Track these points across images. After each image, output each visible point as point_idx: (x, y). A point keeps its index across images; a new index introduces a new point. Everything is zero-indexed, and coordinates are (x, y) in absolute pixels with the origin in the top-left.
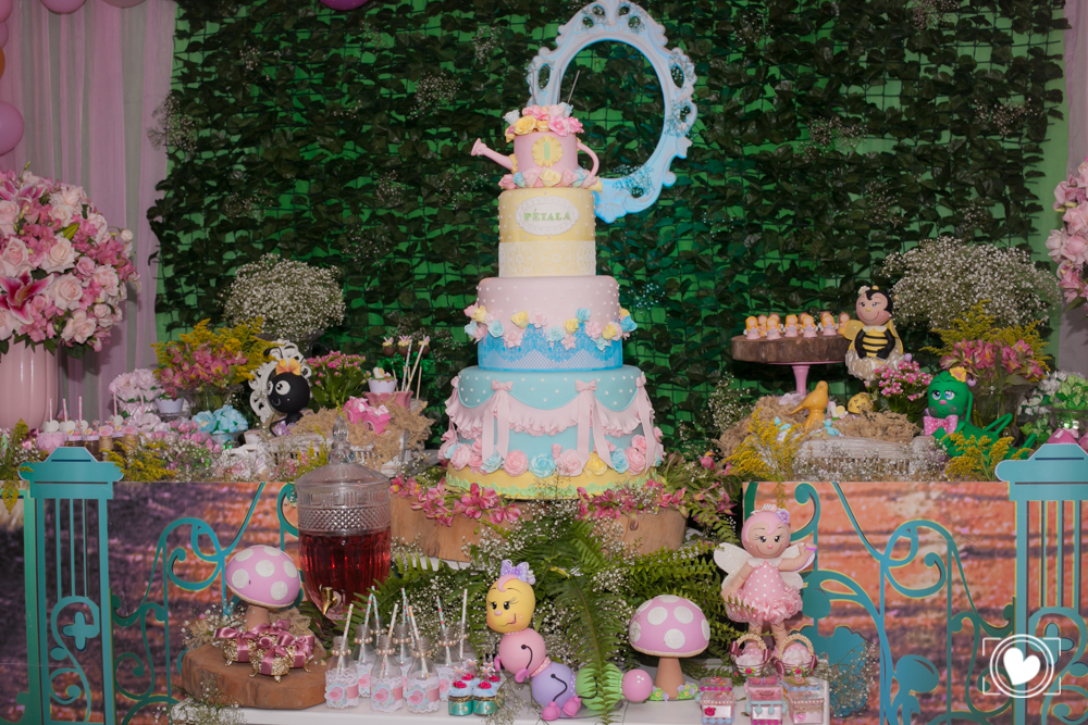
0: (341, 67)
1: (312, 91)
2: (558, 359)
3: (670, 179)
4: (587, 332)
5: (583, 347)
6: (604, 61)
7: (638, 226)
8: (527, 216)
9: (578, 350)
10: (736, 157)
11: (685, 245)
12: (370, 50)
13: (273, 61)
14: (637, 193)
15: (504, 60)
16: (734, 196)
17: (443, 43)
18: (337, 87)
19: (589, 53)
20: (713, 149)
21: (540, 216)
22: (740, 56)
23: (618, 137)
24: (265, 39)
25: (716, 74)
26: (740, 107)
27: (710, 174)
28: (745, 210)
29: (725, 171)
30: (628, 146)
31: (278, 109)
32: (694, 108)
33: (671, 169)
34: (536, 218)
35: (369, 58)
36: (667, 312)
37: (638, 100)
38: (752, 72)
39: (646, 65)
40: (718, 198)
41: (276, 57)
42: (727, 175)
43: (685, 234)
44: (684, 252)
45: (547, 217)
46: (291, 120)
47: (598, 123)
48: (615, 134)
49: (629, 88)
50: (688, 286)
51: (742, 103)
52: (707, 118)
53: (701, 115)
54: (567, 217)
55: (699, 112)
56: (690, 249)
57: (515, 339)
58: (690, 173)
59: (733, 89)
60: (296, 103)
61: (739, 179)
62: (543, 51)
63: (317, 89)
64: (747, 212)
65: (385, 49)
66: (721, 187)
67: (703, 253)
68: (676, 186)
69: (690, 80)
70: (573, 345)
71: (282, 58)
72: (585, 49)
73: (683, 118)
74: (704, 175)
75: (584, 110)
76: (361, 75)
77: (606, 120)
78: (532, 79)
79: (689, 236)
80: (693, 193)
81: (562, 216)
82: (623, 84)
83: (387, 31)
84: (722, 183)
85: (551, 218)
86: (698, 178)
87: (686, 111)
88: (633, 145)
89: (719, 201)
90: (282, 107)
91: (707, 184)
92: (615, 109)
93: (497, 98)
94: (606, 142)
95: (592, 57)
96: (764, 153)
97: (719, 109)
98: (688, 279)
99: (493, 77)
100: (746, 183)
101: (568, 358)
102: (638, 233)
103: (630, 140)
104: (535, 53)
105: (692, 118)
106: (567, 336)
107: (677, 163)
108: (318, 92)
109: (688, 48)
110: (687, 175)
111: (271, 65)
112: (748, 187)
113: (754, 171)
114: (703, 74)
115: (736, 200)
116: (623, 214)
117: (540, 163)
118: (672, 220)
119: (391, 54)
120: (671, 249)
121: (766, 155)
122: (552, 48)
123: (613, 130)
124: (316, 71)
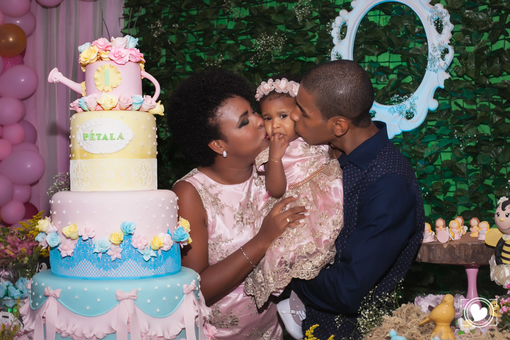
0: (215, 33)
1: (197, 50)
2: (106, 268)
3: (434, 105)
4: (133, 244)
5: (130, 257)
6: (389, 17)
7: (412, 141)
8: (85, 136)
9: (125, 260)
10: (483, 86)
11: (446, 156)
12: (232, 19)
13: (173, 30)
14: (409, 116)
15: (318, 21)
16: (482, 117)
17: (276, 11)
18: (212, 46)
19: (378, 12)
20: (467, 81)
21: (96, 137)
22: (485, 7)
23: (399, 75)
24: (171, 16)
25: (468, 22)
26: (487, 47)
27: (465, 100)
28: (491, 128)
29: (476, 98)
30: (403, 81)
31: (177, 63)
32: (451, 50)
33: (435, 97)
34: (92, 139)
35: (231, 26)
36: (433, 208)
37: (411, 45)
38: (496, 19)
39: (417, 19)
40: (470, 119)
41: (175, 28)
42: (478, 100)
43: (446, 147)
44: (446, 161)
45: (102, 137)
46: (185, 70)
47: (382, 64)
48: (396, 71)
49: (405, 37)
50: (449, 188)
51: (489, 44)
52: (461, 56)
53: (458, 55)
54: (121, 137)
55: (456, 52)
56: (450, 159)
57: (68, 249)
58: (450, 100)
59: (481, 33)
60: (188, 59)
61: (487, 103)
62: (343, 12)
63: (201, 49)
64: (493, 130)
65: (242, 19)
66: (473, 110)
67: (460, 162)
68: (439, 111)
69: (448, 28)
70: (119, 256)
71: (179, 29)
72: (373, 9)
73: (443, 57)
74: (460, 102)
75: (373, 55)
76: (227, 38)
77: (389, 62)
78: (335, 33)
79: (449, 149)
80: (452, 115)
81: (116, 136)
82: (401, 34)
83: (244, 6)
84: (474, 107)
85: (105, 138)
86: (456, 104)
87: (446, 51)
88: (409, 79)
89: (472, 121)
90: (179, 62)
91: (462, 108)
92: (396, 53)
93: (313, 49)
94: (388, 78)
95: (380, 15)
96: (504, 83)
97: (471, 49)
98: (448, 183)
99: (311, 34)
100: (493, 106)
101: (115, 267)
102: (410, 147)
103: (405, 76)
104: (338, 14)
105: (449, 57)
106: (113, 247)
107: (439, 93)
108: (201, 51)
109: (447, 3)
110: (447, 102)
111: (173, 34)
112: (493, 110)
113: (499, 97)
114: (458, 23)
115: (485, 120)
116: (399, 132)
117: (100, 89)
118: (436, 136)
119: (246, 22)
120: (435, 159)
121: (506, 83)
122: (349, 9)
123: (395, 69)
124: (200, 36)
